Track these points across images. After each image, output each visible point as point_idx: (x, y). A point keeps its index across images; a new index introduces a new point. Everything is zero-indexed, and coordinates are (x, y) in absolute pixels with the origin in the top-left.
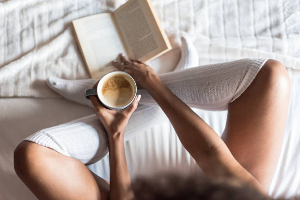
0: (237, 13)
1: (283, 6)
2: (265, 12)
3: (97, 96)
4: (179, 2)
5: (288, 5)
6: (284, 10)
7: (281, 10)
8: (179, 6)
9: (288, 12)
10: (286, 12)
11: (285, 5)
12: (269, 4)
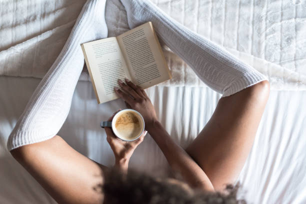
0: (223, 18)
1: (266, 14)
2: (249, 18)
3: (111, 128)
4: (172, 2)
5: (271, 14)
6: (266, 19)
7: (264, 18)
8: (171, 6)
9: (270, 22)
10: (268, 21)
11: (268, 14)
12: (254, 12)
